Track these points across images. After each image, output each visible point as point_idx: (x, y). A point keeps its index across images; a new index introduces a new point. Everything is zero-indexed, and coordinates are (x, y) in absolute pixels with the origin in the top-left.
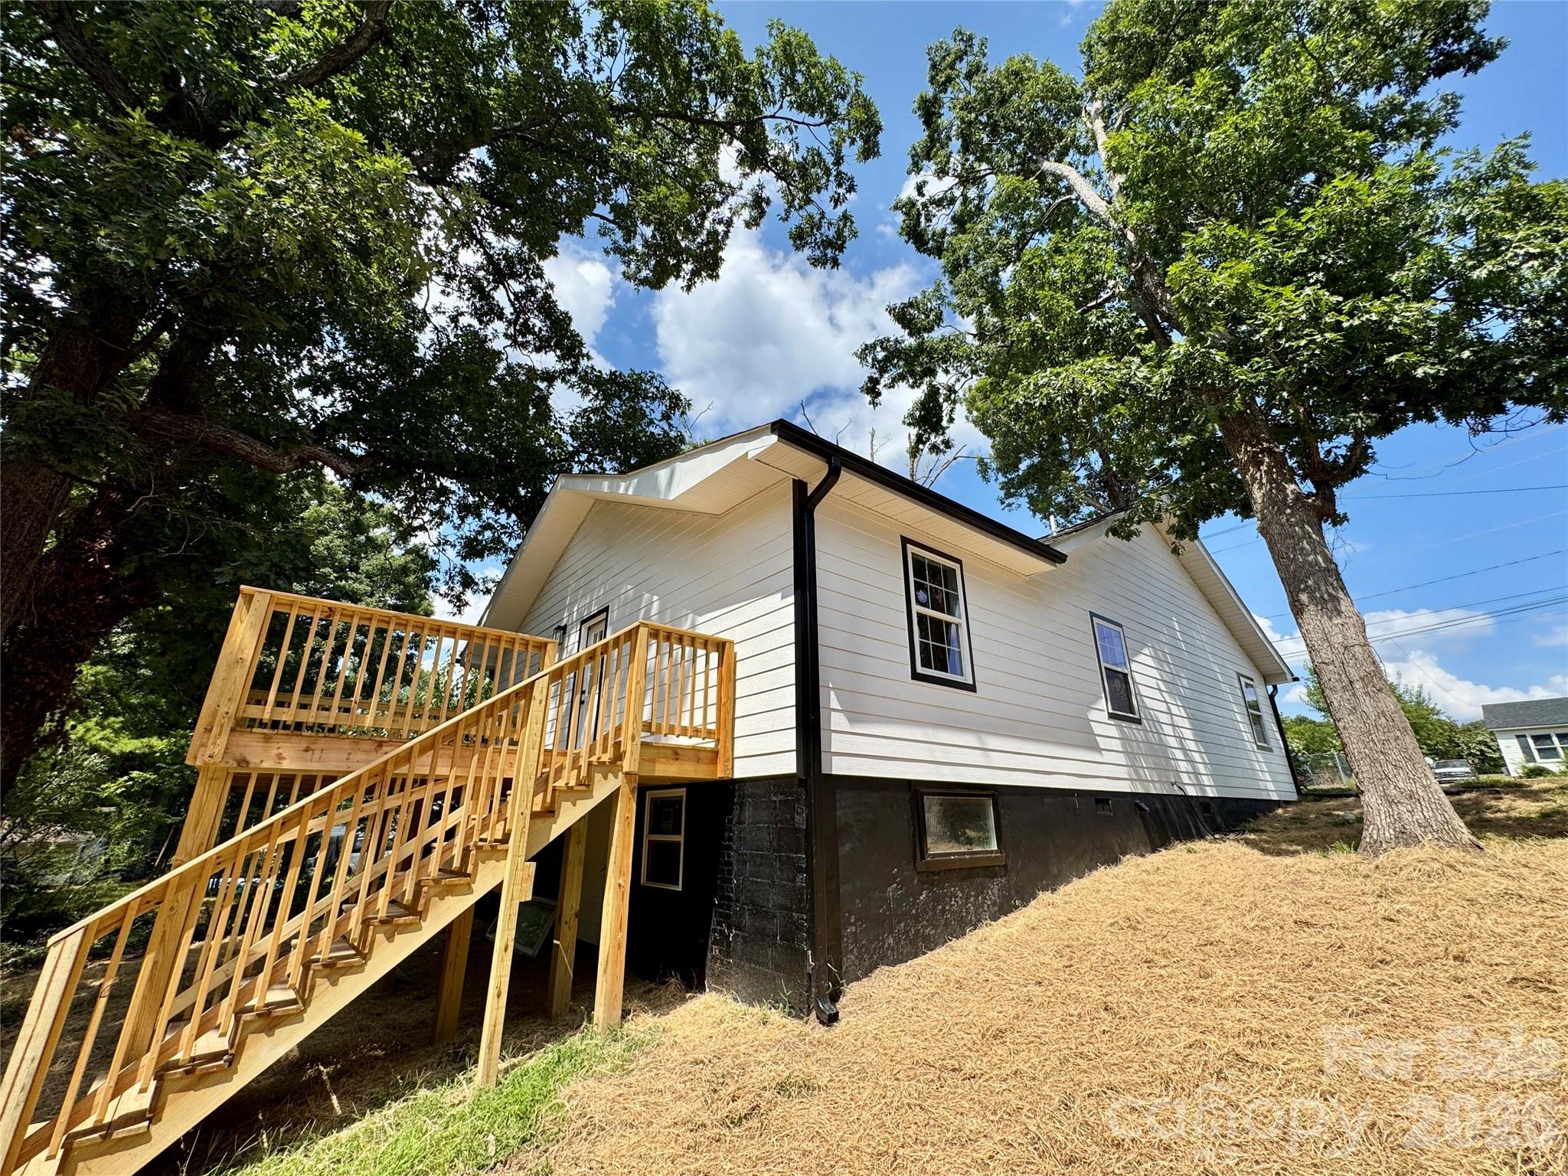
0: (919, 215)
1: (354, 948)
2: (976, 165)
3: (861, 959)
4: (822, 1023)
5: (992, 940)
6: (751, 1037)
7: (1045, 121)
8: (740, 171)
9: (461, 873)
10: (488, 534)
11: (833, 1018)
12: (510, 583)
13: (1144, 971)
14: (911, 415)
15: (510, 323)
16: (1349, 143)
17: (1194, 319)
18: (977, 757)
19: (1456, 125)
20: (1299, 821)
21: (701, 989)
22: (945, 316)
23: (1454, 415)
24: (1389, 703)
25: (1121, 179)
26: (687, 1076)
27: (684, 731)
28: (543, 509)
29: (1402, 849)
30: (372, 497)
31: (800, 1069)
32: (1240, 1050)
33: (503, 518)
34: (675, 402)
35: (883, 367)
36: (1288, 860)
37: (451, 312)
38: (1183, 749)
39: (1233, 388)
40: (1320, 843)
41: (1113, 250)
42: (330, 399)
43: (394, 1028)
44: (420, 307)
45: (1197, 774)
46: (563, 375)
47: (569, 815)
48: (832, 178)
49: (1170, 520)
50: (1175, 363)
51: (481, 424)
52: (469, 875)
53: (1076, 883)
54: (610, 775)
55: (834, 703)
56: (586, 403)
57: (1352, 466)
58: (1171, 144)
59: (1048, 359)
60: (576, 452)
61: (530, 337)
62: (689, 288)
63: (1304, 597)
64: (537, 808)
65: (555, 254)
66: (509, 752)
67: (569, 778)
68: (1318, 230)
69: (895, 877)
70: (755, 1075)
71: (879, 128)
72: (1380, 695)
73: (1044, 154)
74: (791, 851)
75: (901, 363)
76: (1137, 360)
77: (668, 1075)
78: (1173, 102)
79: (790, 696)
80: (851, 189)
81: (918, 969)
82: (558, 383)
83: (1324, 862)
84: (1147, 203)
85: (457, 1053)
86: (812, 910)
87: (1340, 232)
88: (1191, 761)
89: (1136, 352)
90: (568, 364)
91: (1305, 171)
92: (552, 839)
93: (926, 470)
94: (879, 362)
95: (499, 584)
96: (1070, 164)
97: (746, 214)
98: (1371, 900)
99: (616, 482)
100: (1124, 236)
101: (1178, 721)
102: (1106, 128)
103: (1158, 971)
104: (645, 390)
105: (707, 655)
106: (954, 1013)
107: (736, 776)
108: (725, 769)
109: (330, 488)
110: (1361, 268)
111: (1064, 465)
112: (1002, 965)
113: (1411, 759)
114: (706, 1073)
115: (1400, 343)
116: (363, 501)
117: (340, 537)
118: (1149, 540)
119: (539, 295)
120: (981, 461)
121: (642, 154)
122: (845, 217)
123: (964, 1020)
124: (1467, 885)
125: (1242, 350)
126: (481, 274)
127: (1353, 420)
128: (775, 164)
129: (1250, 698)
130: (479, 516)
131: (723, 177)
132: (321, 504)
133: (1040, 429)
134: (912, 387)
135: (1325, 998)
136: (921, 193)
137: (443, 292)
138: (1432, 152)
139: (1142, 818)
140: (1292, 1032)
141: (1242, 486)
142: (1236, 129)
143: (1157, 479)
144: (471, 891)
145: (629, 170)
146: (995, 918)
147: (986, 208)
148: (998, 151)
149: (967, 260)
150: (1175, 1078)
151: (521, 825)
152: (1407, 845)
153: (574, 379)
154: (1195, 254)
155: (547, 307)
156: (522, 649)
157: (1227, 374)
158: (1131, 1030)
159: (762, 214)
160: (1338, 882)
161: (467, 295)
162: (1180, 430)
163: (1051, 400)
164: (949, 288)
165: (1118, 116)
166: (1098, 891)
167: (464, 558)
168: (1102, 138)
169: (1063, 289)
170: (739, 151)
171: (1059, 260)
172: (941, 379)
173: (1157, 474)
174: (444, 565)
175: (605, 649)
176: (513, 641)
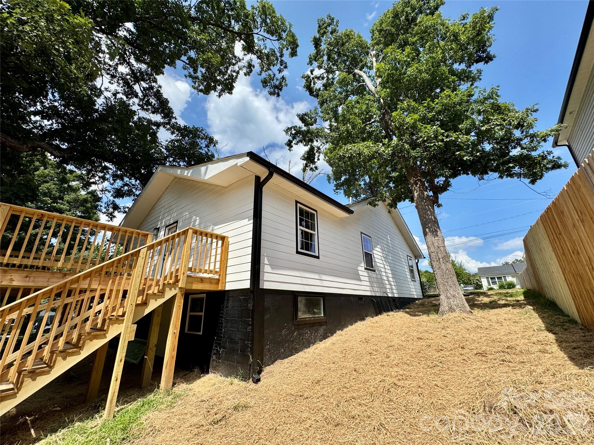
0: (311, 82)
1: (46, 364)
2: (332, 66)
3: (271, 358)
4: (254, 382)
5: (319, 348)
6: (225, 390)
7: (356, 54)
8: (243, 53)
9: (101, 329)
10: (126, 188)
11: (259, 380)
12: (135, 209)
13: (369, 357)
14: (304, 156)
15: (141, 100)
16: (450, 80)
17: (399, 132)
18: (318, 283)
19: (480, 79)
20: (422, 305)
21: (208, 373)
22: (318, 120)
23: (474, 174)
24: (450, 266)
25: (380, 80)
26: (198, 407)
27: (206, 271)
28: (151, 179)
29: (450, 313)
30: (69, 167)
31: (243, 401)
32: (396, 382)
33: (133, 181)
34: (211, 141)
35: (294, 137)
36: (417, 318)
37: (113, 91)
38: (388, 281)
39: (410, 158)
40: (427, 312)
41: (376, 105)
42: (50, 122)
43: (67, 398)
44: (99, 87)
45: (392, 289)
46: (164, 124)
47: (153, 305)
48: (279, 62)
49: (388, 201)
50: (393, 147)
51: (124, 141)
52: (105, 331)
53: (350, 327)
54: (173, 289)
55: (266, 262)
56: (173, 137)
57: (444, 187)
58: (396, 71)
59: (352, 140)
60: (168, 157)
61: (150, 107)
62: (220, 96)
63: (427, 230)
64: (139, 302)
65: (163, 74)
66: (127, 279)
67: (155, 290)
68: (439, 107)
69: (285, 327)
70: (225, 404)
71: (297, 46)
72: (447, 263)
73: (356, 67)
74: (246, 318)
75: (301, 136)
76: (381, 144)
77: (190, 407)
78: (398, 56)
79: (249, 258)
80: (286, 67)
81: (292, 360)
82: (161, 128)
83: (428, 318)
84: (388, 90)
85: (96, 406)
86: (252, 341)
87: (445, 109)
88: (391, 285)
89: (381, 142)
90: (166, 120)
91: (437, 88)
92: (145, 315)
93: (308, 178)
94: (293, 134)
95: (130, 209)
96: (364, 72)
97: (245, 70)
98: (440, 330)
99: (183, 170)
100: (380, 100)
101: (387, 271)
102: (376, 61)
103: (373, 357)
104: (199, 135)
105: (217, 242)
106: (303, 375)
107: (226, 289)
108: (222, 287)
109: (50, 162)
110: (451, 122)
111: (356, 180)
112: (322, 357)
113: (455, 284)
114: (206, 405)
115: (460, 148)
116: (65, 168)
117: (54, 184)
118: (381, 207)
119: (155, 90)
120: (328, 176)
121: (203, 38)
122: (283, 78)
123: (306, 377)
124: (466, 324)
125: (414, 145)
126: (128, 77)
127: (445, 172)
128: (257, 53)
129: (411, 264)
130: (122, 180)
131: (236, 54)
132: (45, 169)
133: (348, 165)
134: (305, 146)
135: (423, 363)
136: (312, 74)
137: (110, 82)
138: (473, 87)
139: (374, 305)
140: (412, 374)
141: (411, 192)
142: (417, 69)
143: (387, 187)
144: (106, 337)
145: (196, 44)
146: (321, 341)
147: (335, 83)
148: (340, 62)
149: (327, 101)
150: (374, 393)
151: (131, 309)
152: (452, 312)
153: (168, 127)
154: (401, 110)
155: (158, 95)
156: (137, 236)
157: (409, 152)
158: (363, 377)
159: (251, 71)
160: (431, 325)
161: (121, 85)
162: (394, 170)
163: (352, 155)
164: (320, 110)
165: (381, 57)
166: (357, 330)
167: (115, 197)
168: (375, 64)
169: (359, 116)
170: (243, 45)
171: (358, 106)
172: (315, 144)
173: (387, 186)
174: (105, 200)
175: (173, 238)
176: (132, 233)
